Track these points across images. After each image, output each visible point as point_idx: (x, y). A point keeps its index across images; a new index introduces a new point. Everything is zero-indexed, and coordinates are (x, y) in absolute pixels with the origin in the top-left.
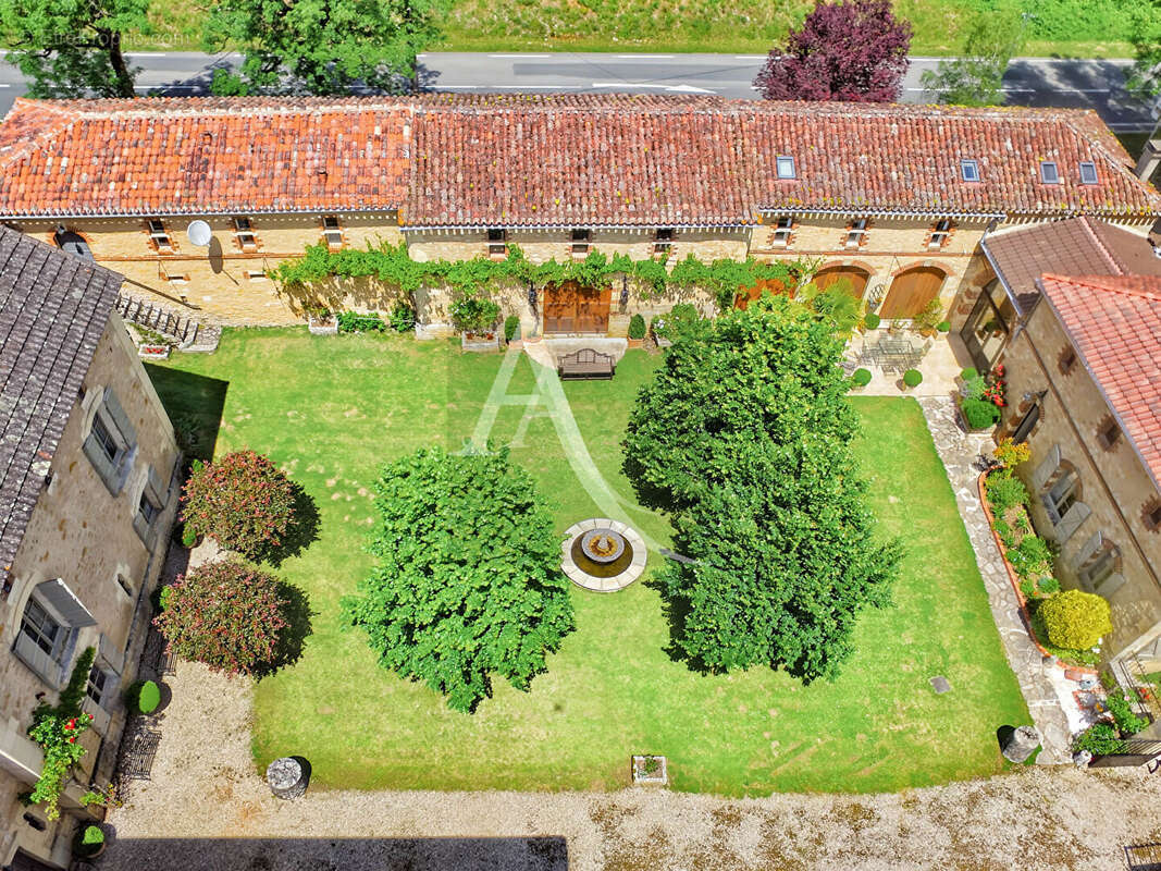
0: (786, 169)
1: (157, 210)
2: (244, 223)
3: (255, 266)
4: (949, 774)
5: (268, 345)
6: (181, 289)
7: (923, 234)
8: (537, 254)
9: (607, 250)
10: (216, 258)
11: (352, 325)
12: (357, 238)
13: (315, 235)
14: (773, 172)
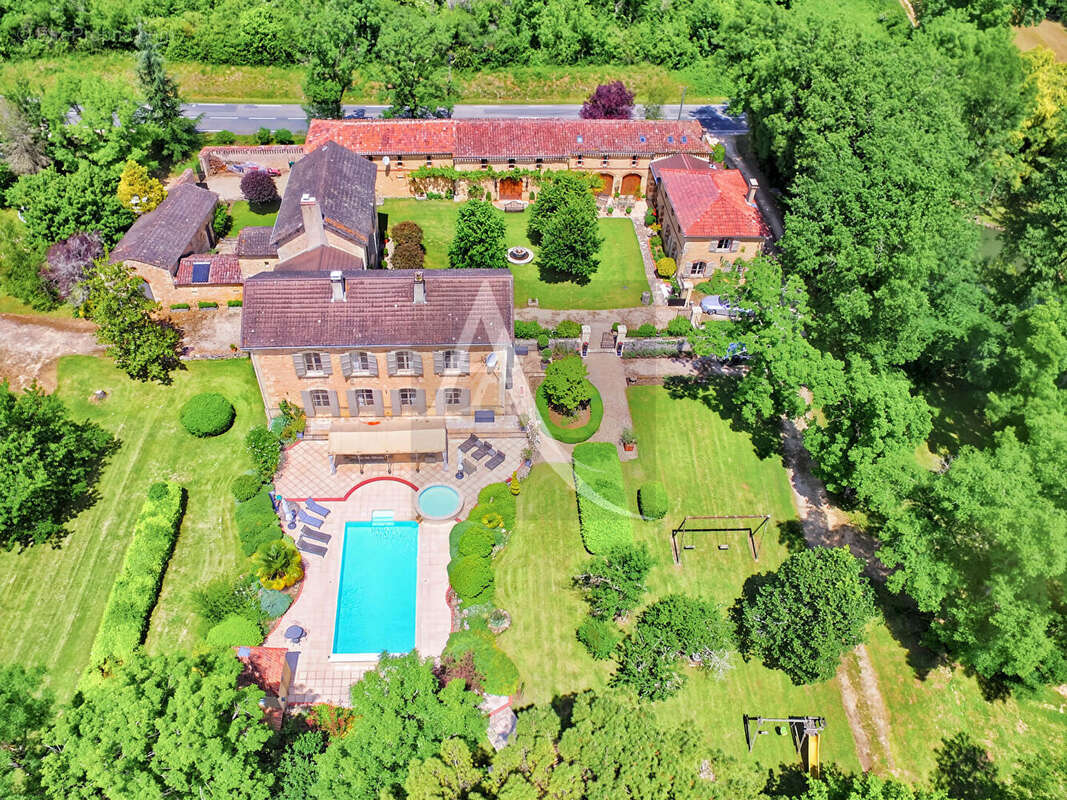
0: (580, 140)
2: (400, 158)
3: (400, 174)
4: (624, 306)
5: (402, 204)
7: (629, 161)
8: (498, 169)
9: (521, 167)
10: (388, 171)
11: (431, 197)
12: (437, 164)
13: (423, 163)
14: (575, 141)
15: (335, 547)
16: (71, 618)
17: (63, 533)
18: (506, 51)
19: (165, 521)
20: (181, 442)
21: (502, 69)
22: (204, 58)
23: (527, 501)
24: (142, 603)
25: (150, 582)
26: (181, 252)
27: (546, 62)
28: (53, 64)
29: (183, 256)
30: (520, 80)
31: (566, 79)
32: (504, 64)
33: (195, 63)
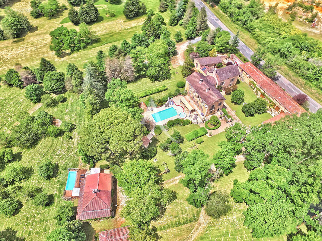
0: (280, 98)
1: (247, 73)
2: (250, 77)
3: (249, 79)
5: (246, 84)
6: (245, 78)
7: (284, 108)
8: (262, 91)
9: (266, 94)
10: (248, 77)
12: (255, 82)
13: (253, 80)
15: (168, 108)
16: (144, 90)
17: (154, 82)
18: (308, 77)
19: (160, 89)
20: (175, 85)
21: (305, 79)
22: (258, 41)
23: (190, 126)
24: (148, 93)
25: (151, 93)
26: (205, 64)
27: (315, 85)
28: (238, 27)
29: (205, 65)
30: (306, 84)
31: (315, 91)
32: (306, 79)
33: (256, 41)
